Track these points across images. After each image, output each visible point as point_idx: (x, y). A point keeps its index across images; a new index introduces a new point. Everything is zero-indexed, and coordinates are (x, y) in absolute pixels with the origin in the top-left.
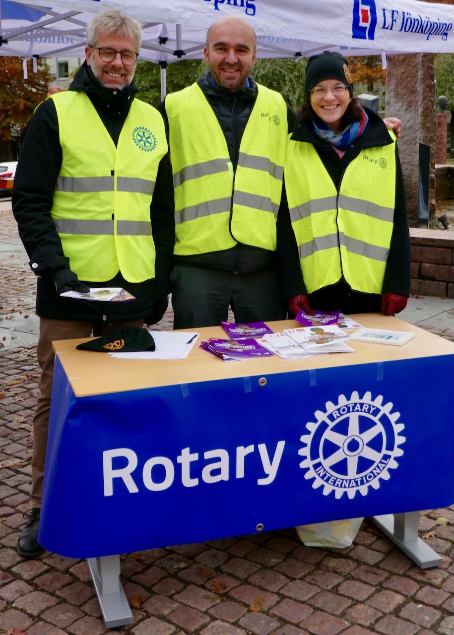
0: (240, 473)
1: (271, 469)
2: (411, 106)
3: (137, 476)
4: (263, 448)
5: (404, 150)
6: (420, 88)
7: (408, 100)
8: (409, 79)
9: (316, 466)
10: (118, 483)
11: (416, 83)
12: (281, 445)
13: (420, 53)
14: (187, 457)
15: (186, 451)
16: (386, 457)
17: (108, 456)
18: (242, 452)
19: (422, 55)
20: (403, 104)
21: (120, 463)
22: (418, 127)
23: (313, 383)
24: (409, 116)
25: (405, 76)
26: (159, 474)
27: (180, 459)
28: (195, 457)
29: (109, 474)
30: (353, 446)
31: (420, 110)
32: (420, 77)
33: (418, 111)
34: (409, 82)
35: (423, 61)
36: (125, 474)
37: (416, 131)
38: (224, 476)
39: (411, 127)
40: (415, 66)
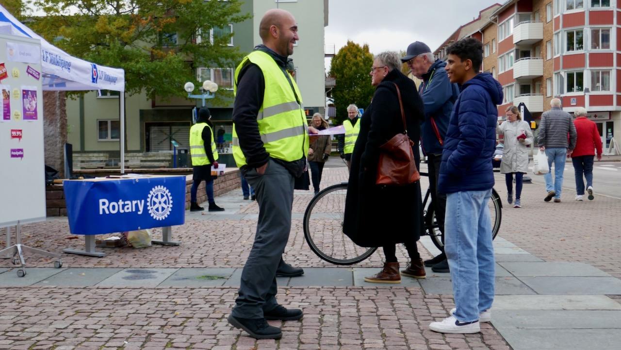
0: (134, 210)
1: (141, 208)
2: (52, 122)
3: (108, 208)
4: (139, 201)
5: (49, 150)
6: (58, 111)
7: (50, 119)
8: (51, 106)
9: (152, 209)
10: (103, 210)
11: (55, 108)
12: (143, 201)
13: (57, 91)
14: (121, 203)
15: (121, 201)
16: (168, 207)
17: (101, 201)
18: (134, 202)
19: (58, 92)
20: (47, 121)
21: (104, 204)
22: (58, 135)
23: (149, 182)
24: (51, 128)
25: (47, 104)
26: (114, 207)
27: (119, 203)
28: (123, 203)
29: (101, 207)
30: (160, 203)
31: (59, 125)
32: (58, 105)
33: (57, 125)
34: (50, 108)
35: (59, 96)
36: (105, 207)
37: (56, 137)
38: (130, 210)
39: (53, 135)
40: (54, 99)
